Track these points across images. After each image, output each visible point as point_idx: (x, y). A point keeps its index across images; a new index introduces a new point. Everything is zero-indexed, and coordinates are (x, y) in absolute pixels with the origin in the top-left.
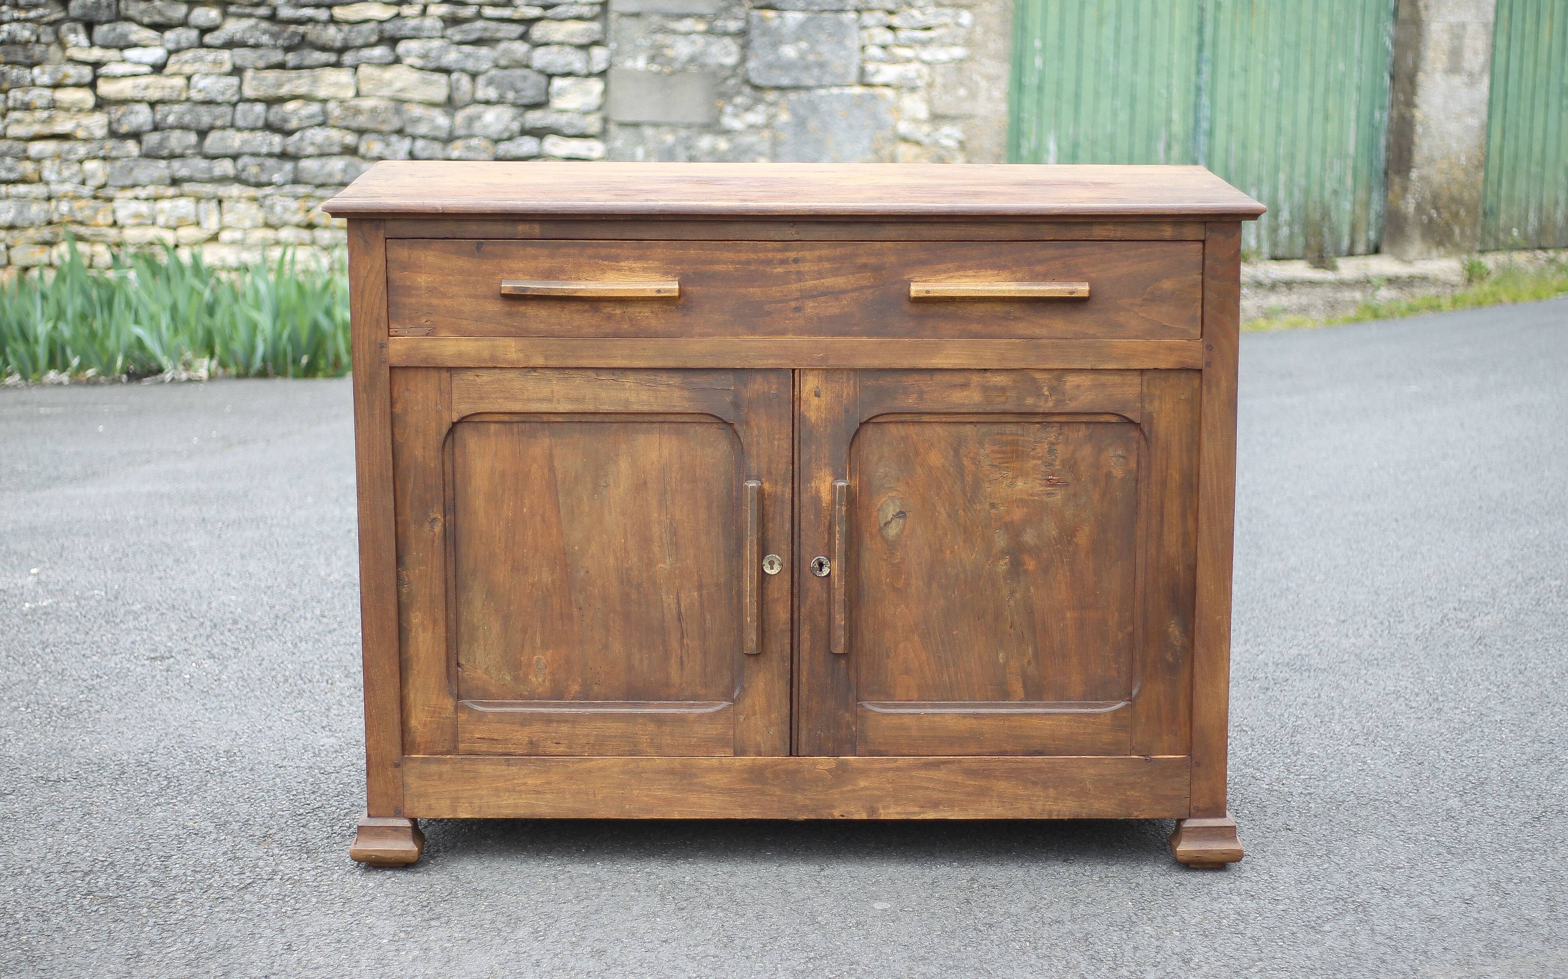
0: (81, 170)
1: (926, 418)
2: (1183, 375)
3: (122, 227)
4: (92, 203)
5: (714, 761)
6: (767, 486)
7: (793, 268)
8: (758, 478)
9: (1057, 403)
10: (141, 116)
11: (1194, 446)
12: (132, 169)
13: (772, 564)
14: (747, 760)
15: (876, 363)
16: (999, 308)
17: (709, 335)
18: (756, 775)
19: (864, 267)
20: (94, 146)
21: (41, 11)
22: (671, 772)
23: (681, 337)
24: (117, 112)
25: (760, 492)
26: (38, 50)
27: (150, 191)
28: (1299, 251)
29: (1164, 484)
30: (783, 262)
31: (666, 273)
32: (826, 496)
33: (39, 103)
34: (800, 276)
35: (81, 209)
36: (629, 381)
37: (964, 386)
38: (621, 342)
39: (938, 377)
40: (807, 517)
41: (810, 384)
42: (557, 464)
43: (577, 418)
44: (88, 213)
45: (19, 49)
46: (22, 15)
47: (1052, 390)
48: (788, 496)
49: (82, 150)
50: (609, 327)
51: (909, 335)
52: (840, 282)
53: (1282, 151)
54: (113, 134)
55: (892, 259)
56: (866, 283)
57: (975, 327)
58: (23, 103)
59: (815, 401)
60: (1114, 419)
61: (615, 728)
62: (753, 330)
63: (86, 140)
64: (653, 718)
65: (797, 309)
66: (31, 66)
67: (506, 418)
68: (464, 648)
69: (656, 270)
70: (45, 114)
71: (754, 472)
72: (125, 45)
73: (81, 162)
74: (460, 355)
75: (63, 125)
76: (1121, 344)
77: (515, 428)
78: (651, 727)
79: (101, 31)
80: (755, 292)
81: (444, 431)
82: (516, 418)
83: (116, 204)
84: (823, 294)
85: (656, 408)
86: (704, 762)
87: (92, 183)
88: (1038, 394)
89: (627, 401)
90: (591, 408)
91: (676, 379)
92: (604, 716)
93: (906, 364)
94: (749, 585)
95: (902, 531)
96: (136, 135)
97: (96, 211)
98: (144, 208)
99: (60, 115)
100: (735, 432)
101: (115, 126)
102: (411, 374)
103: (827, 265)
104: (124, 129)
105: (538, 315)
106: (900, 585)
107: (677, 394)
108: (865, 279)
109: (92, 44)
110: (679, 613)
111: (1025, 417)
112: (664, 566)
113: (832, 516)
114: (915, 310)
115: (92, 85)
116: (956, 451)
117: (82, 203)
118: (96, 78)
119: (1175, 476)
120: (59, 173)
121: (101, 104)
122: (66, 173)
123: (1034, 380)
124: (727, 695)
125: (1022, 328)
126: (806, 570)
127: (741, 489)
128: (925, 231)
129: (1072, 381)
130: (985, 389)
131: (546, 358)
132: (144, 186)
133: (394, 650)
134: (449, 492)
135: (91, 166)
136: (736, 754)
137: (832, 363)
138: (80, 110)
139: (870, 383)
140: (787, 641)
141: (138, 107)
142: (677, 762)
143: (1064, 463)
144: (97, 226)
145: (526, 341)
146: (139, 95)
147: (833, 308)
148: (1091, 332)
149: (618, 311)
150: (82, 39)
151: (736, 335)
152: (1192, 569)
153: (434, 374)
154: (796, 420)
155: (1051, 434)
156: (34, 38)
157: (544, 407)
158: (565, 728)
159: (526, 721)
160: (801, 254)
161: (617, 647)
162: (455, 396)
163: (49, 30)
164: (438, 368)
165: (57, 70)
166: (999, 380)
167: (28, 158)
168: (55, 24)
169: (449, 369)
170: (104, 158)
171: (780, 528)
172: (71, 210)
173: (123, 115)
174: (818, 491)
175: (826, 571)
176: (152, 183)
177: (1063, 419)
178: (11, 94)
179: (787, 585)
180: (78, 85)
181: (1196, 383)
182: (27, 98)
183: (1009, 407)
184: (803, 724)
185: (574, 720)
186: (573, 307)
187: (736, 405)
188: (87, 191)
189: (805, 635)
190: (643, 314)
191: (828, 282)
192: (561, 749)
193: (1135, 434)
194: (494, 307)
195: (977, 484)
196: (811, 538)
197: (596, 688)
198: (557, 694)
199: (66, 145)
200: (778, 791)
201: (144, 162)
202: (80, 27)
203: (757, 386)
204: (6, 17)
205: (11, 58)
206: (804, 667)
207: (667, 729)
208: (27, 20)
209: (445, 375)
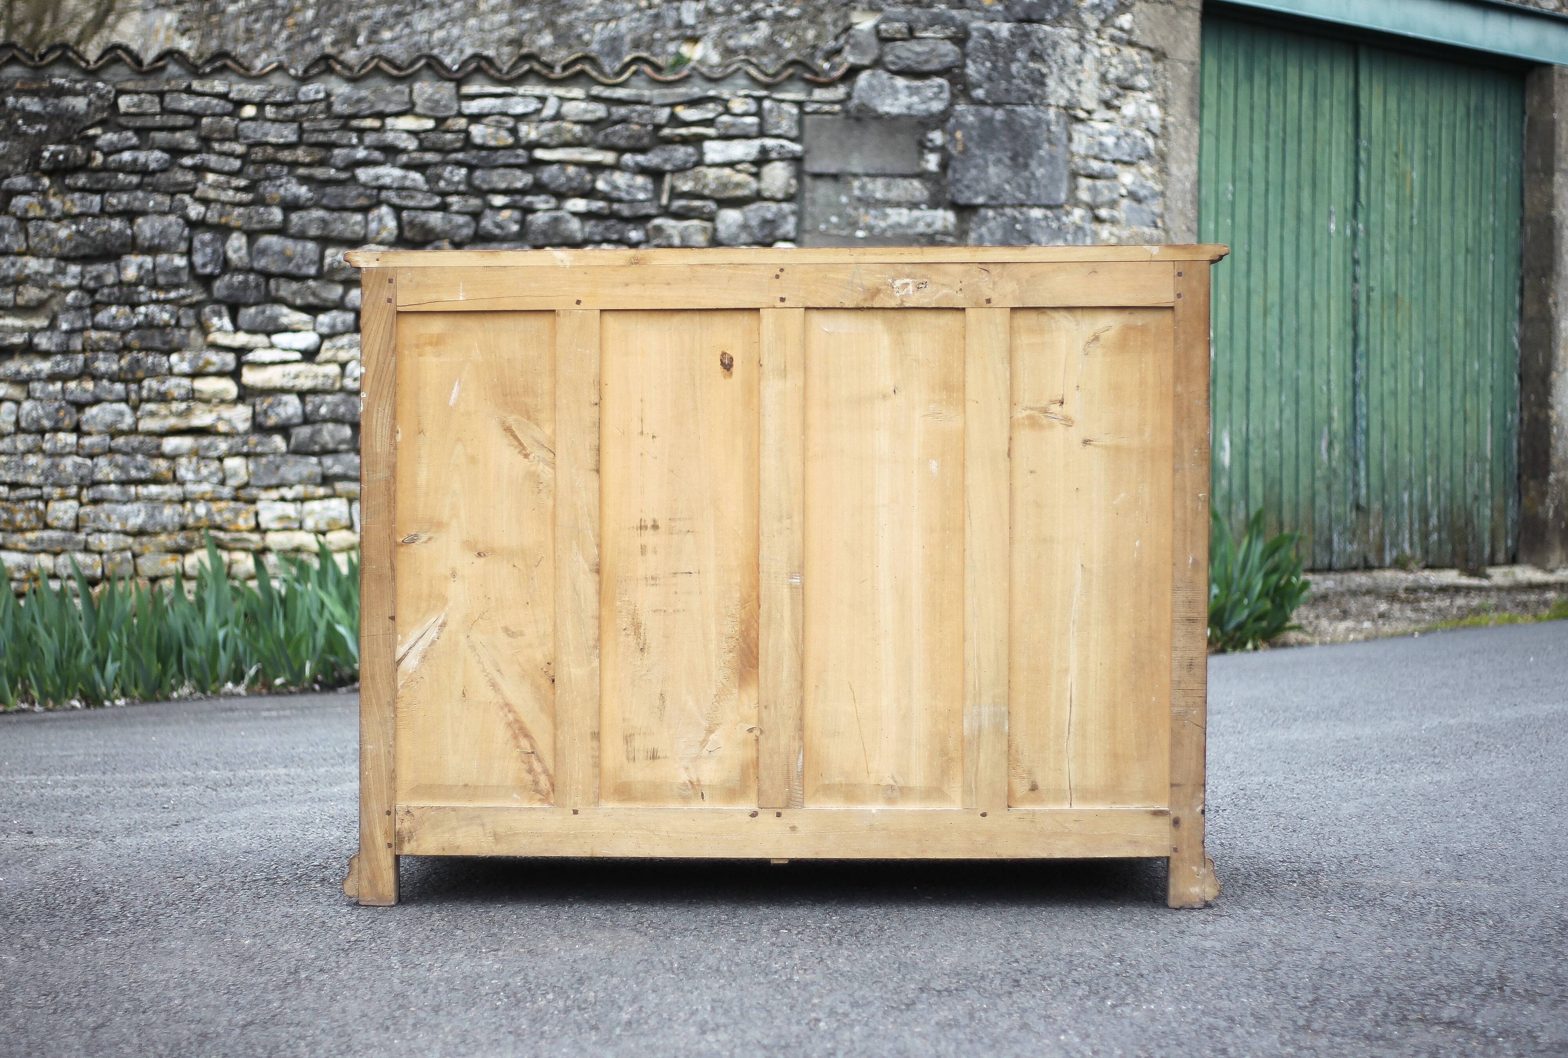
0: (223, 470)
3: (265, 532)
4: (232, 504)
10: (291, 407)
12: (278, 468)
20: (238, 440)
21: (182, 291)
24: (262, 404)
26: (177, 335)
27: (299, 490)
28: (1447, 559)
33: (176, 393)
35: (220, 512)
44: (227, 515)
45: (157, 334)
46: (162, 296)
49: (223, 446)
53: (1428, 453)
54: (258, 427)
58: (159, 393)
63: (226, 435)
66: (168, 353)
70: (183, 406)
72: (273, 329)
73: (220, 459)
75: (202, 418)
79: (248, 314)
83: (259, 506)
87: (233, 482)
96: (284, 429)
97: (237, 513)
98: (290, 509)
99: (199, 407)
101: (260, 419)
104: (272, 421)
109: (237, 329)
115: (235, 375)
117: (222, 505)
118: (240, 364)
120: (197, 471)
121: (246, 394)
122: (204, 472)
132: (291, 486)
135: (232, 463)
138: (223, 401)
141: (286, 398)
144: (238, 531)
146: (288, 383)
150: (226, 322)
156: (173, 322)
163: (191, 312)
165: (197, 357)
167: (163, 456)
168: (197, 306)
170: (247, 455)
172: (209, 513)
173: (271, 406)
176: (300, 482)
178: (146, 383)
180: (220, 374)
182: (163, 388)
188: (226, 491)
199: (205, 441)
201: (292, 459)
202: (224, 310)
204: (143, 298)
205: (149, 344)
208: (166, 301)
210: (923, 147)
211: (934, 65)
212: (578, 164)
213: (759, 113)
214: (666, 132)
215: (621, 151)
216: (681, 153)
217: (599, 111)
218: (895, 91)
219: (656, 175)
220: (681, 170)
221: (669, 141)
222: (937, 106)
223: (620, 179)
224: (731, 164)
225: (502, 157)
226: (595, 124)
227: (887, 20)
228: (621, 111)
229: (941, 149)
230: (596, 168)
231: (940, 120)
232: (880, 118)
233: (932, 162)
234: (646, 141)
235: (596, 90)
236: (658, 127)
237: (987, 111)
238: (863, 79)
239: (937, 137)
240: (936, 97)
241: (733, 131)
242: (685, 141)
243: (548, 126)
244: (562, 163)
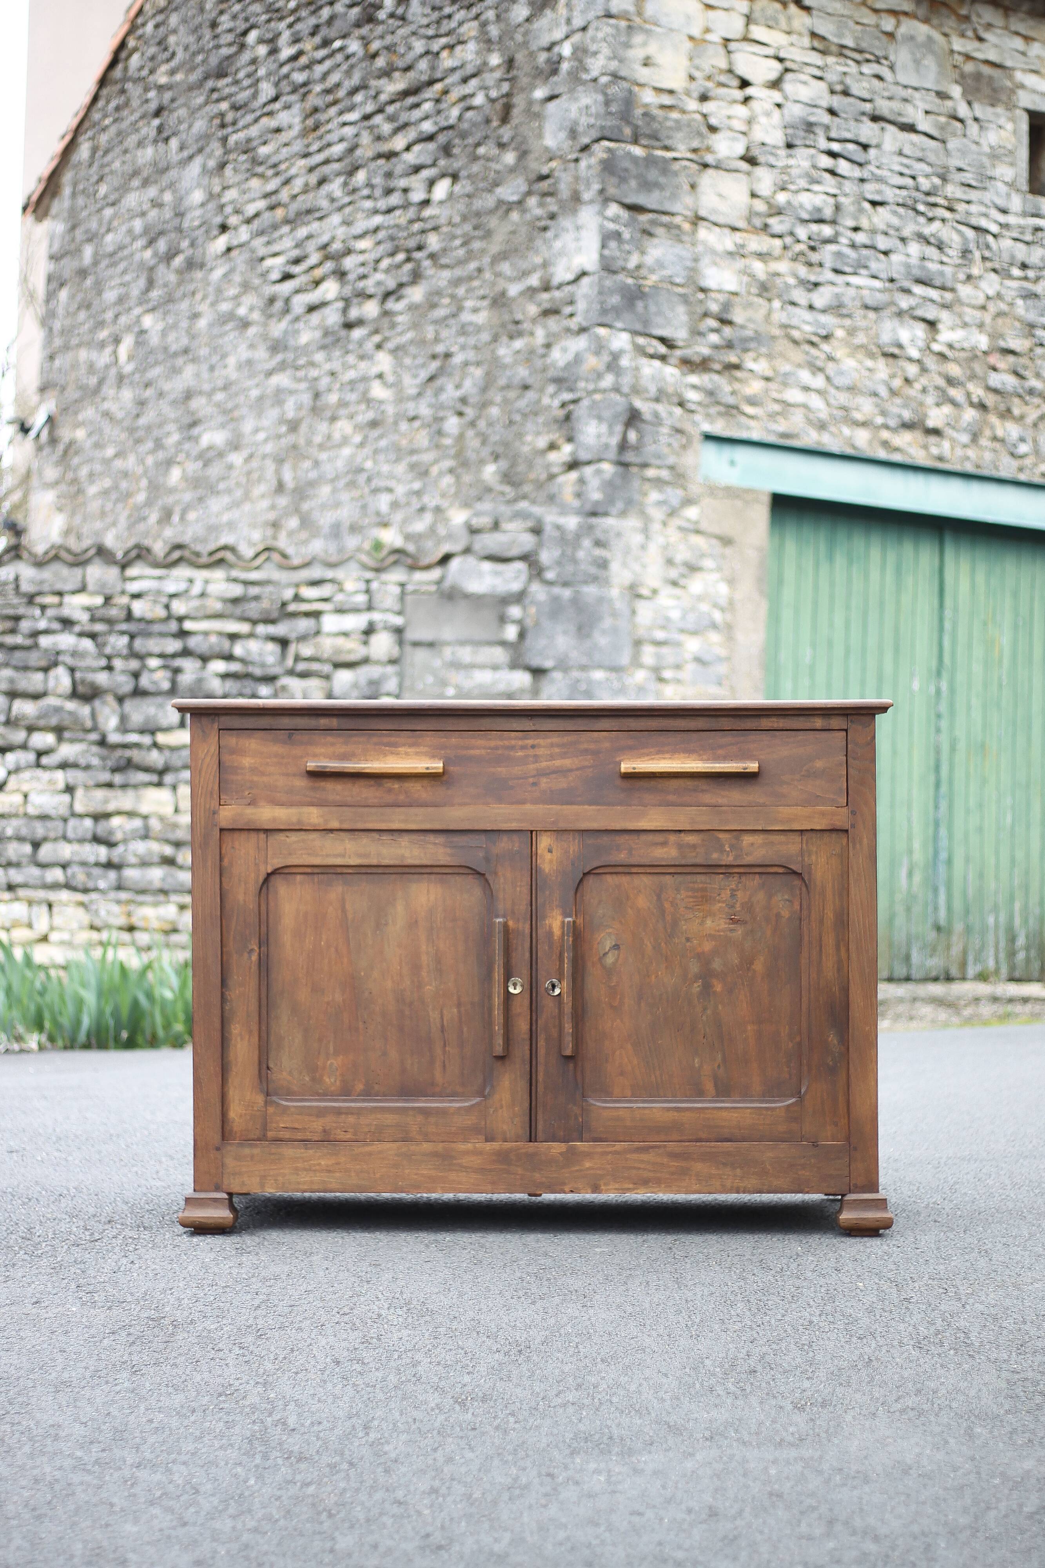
1: (634, 870)
2: (834, 835)
5: (469, 1146)
6: (511, 923)
7: (531, 752)
8: (504, 916)
9: (736, 858)
11: (844, 891)
13: (515, 985)
14: (496, 1145)
15: (595, 825)
16: (690, 783)
17: (465, 804)
18: (503, 1157)
19: (586, 751)
22: (435, 1154)
23: (444, 805)
25: (505, 925)
29: (821, 922)
30: (523, 748)
31: (433, 757)
32: (557, 931)
34: (536, 759)
36: (405, 840)
37: (664, 844)
38: (398, 810)
39: (644, 837)
40: (543, 948)
41: (544, 842)
42: (348, 906)
43: (363, 870)
47: (732, 846)
48: (527, 931)
50: (390, 799)
51: (620, 804)
52: (567, 762)
53: (1016, 881)
55: (607, 745)
56: (587, 763)
57: (671, 798)
59: (548, 856)
60: (781, 870)
61: (390, 1119)
62: (500, 800)
64: (422, 1111)
65: (534, 784)
67: (309, 870)
68: (272, 1054)
69: (426, 754)
71: (501, 912)
74: (274, 820)
76: (786, 811)
77: (316, 877)
78: (420, 1118)
80: (502, 771)
81: (261, 880)
82: (316, 870)
84: (554, 772)
85: (425, 862)
86: (462, 1147)
88: (721, 850)
89: (403, 856)
90: (374, 862)
91: (440, 839)
92: (383, 1109)
93: (618, 827)
94: (497, 1000)
95: (617, 960)
100: (487, 880)
102: (236, 835)
103: (557, 750)
105: (335, 790)
106: (616, 1004)
107: (441, 850)
108: (588, 761)
110: (443, 1026)
111: (712, 869)
112: (429, 989)
113: (562, 946)
114: (627, 784)
116: (659, 897)
119: (830, 914)
123: (718, 839)
124: (481, 1093)
125: (708, 798)
126: (542, 990)
127: (491, 925)
128: (633, 723)
129: (747, 839)
130: (680, 846)
131: (341, 822)
133: (218, 1055)
134: (264, 928)
136: (487, 1140)
137: (562, 825)
139: (590, 841)
140: (527, 1047)
142: (440, 1147)
143: (743, 905)
145: (326, 809)
147: (562, 783)
148: (761, 801)
149: (396, 786)
151: (487, 804)
152: (846, 990)
153: (253, 835)
154: (534, 871)
155: (733, 883)
157: (339, 861)
158: (351, 1119)
159: (321, 1113)
160: (536, 742)
161: (393, 1054)
162: (270, 853)
164: (258, 830)
166: (691, 839)
169: (266, 831)
171: (521, 956)
174: (551, 927)
175: (557, 991)
177: (741, 870)
179: (527, 1002)
181: (844, 841)
183: (699, 861)
184: (540, 1116)
185: (359, 1112)
186: (362, 782)
187: (487, 859)
189: (542, 1043)
190: (416, 788)
191: (558, 763)
192: (349, 1136)
193: (797, 882)
194: (301, 783)
195: (675, 923)
196: (546, 964)
197: (376, 1087)
198: (346, 1092)
200: (520, 1171)
203: (504, 844)
206: (541, 1069)
207: (432, 1120)
209: (262, 836)
210: (503, 620)
211: (514, 552)
212: (220, 634)
213: (368, 591)
214: (292, 607)
215: (254, 622)
216: (304, 625)
217: (237, 590)
218: (480, 575)
219: (284, 643)
220: (303, 638)
221: (294, 615)
222: (516, 586)
223: (253, 646)
224: (345, 634)
225: (157, 628)
226: (235, 601)
227: (477, 514)
228: (254, 591)
229: (519, 622)
230: (233, 637)
231: (519, 597)
232: (467, 596)
233: (511, 632)
234: (275, 615)
235: (235, 573)
236: (284, 604)
237: (557, 590)
238: (455, 564)
239: (515, 611)
240: (516, 578)
241: (346, 607)
242: (307, 614)
243: (195, 603)
244: (206, 634)
